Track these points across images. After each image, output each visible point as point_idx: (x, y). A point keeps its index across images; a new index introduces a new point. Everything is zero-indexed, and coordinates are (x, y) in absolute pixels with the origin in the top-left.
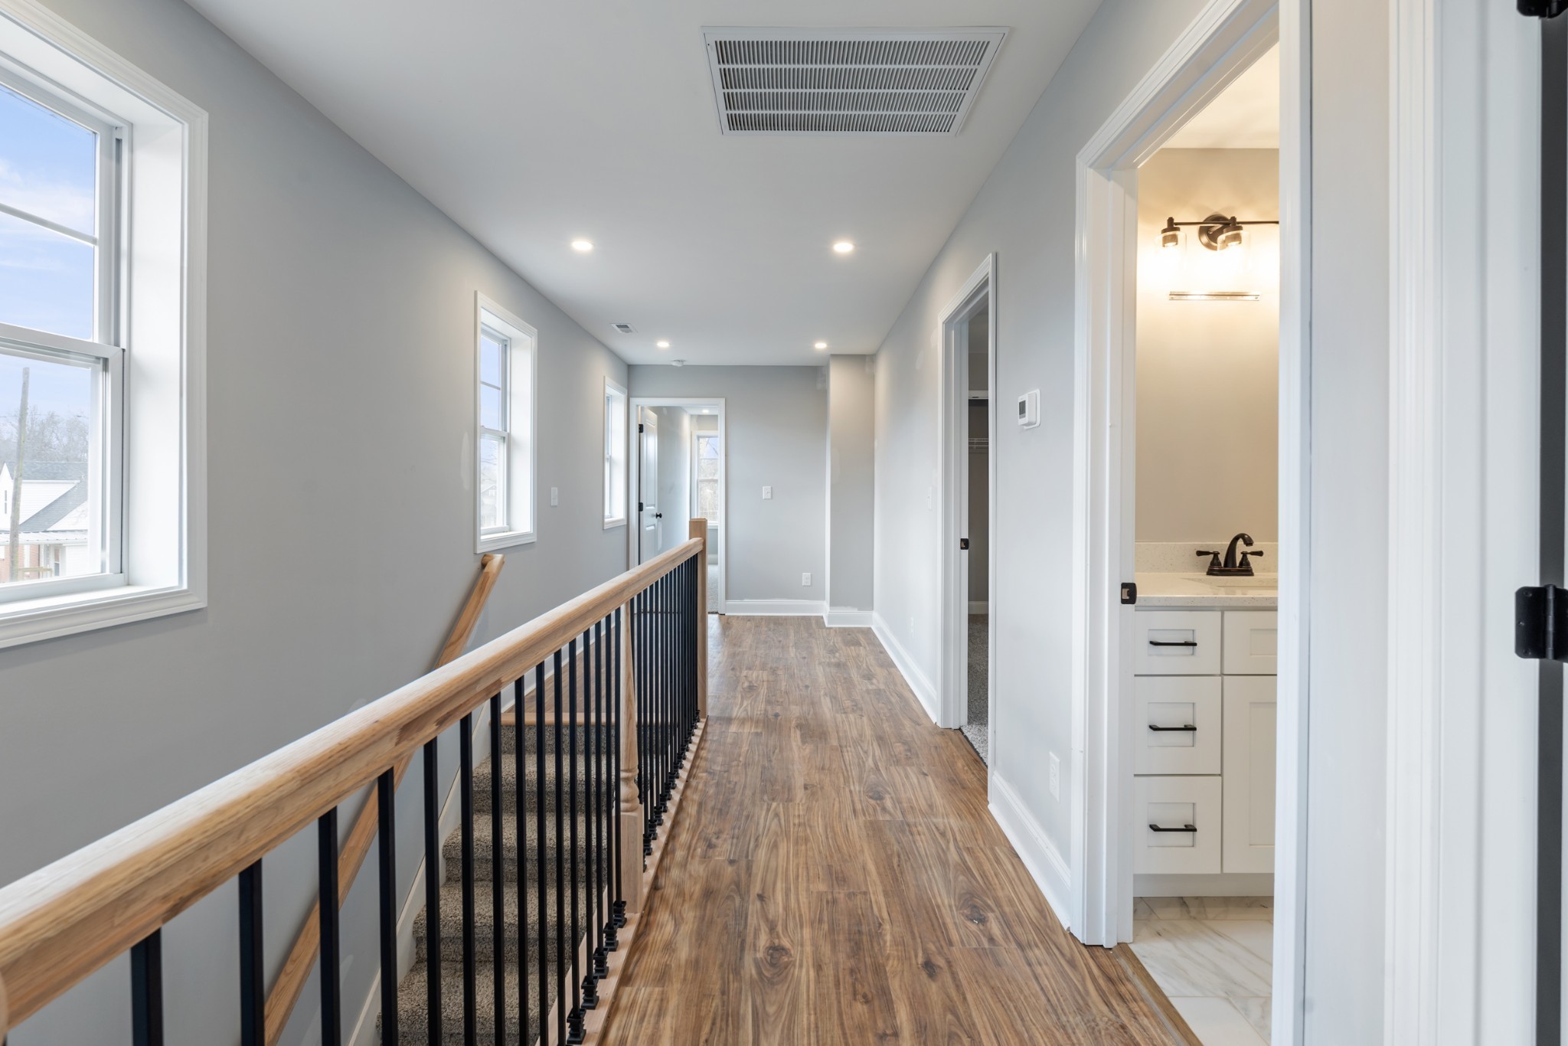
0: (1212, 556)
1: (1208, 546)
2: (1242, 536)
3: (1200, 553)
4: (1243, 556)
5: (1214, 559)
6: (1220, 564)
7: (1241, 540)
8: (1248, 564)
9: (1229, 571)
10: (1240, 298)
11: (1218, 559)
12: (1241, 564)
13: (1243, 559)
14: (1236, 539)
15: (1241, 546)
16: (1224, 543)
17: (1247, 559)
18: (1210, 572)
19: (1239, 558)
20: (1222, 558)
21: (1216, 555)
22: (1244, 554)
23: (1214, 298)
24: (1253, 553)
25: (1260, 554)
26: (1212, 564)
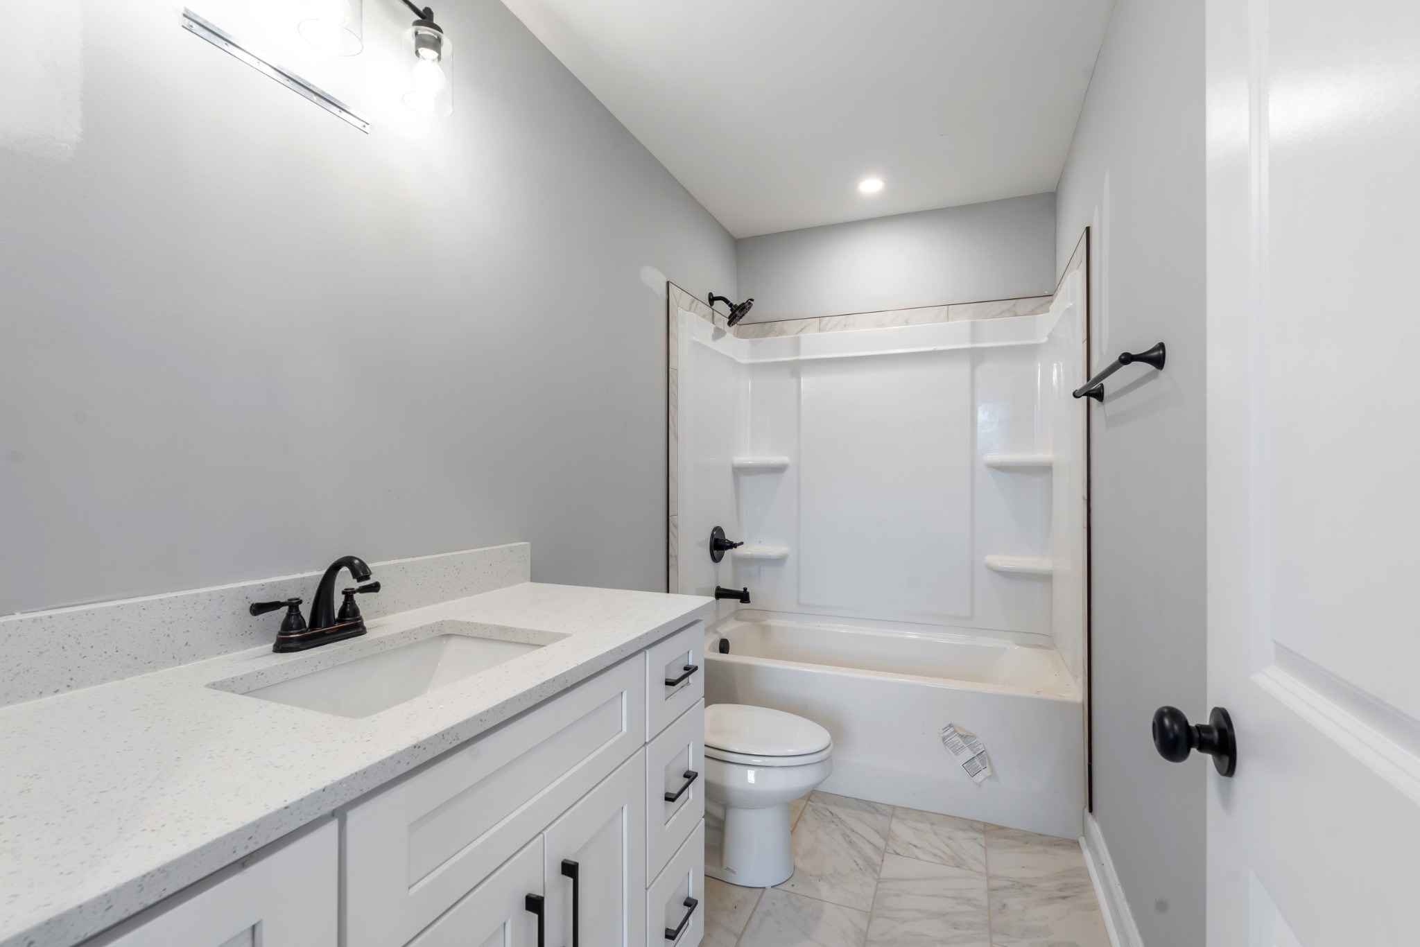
0: (285, 609)
1: (274, 585)
2: (348, 562)
3: (258, 609)
4: (346, 599)
5: (289, 616)
6: (301, 623)
7: (345, 569)
8: (356, 612)
9: (322, 634)
10: (336, 110)
11: (298, 614)
12: (343, 612)
13: (345, 604)
14: (335, 568)
15: (345, 579)
16: (306, 575)
17: (353, 603)
18: (282, 646)
19: (338, 601)
20: (306, 611)
21: (294, 605)
22: (348, 594)
23: (290, 83)
24: (364, 590)
25: (375, 588)
26: (286, 627)
